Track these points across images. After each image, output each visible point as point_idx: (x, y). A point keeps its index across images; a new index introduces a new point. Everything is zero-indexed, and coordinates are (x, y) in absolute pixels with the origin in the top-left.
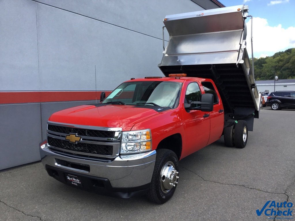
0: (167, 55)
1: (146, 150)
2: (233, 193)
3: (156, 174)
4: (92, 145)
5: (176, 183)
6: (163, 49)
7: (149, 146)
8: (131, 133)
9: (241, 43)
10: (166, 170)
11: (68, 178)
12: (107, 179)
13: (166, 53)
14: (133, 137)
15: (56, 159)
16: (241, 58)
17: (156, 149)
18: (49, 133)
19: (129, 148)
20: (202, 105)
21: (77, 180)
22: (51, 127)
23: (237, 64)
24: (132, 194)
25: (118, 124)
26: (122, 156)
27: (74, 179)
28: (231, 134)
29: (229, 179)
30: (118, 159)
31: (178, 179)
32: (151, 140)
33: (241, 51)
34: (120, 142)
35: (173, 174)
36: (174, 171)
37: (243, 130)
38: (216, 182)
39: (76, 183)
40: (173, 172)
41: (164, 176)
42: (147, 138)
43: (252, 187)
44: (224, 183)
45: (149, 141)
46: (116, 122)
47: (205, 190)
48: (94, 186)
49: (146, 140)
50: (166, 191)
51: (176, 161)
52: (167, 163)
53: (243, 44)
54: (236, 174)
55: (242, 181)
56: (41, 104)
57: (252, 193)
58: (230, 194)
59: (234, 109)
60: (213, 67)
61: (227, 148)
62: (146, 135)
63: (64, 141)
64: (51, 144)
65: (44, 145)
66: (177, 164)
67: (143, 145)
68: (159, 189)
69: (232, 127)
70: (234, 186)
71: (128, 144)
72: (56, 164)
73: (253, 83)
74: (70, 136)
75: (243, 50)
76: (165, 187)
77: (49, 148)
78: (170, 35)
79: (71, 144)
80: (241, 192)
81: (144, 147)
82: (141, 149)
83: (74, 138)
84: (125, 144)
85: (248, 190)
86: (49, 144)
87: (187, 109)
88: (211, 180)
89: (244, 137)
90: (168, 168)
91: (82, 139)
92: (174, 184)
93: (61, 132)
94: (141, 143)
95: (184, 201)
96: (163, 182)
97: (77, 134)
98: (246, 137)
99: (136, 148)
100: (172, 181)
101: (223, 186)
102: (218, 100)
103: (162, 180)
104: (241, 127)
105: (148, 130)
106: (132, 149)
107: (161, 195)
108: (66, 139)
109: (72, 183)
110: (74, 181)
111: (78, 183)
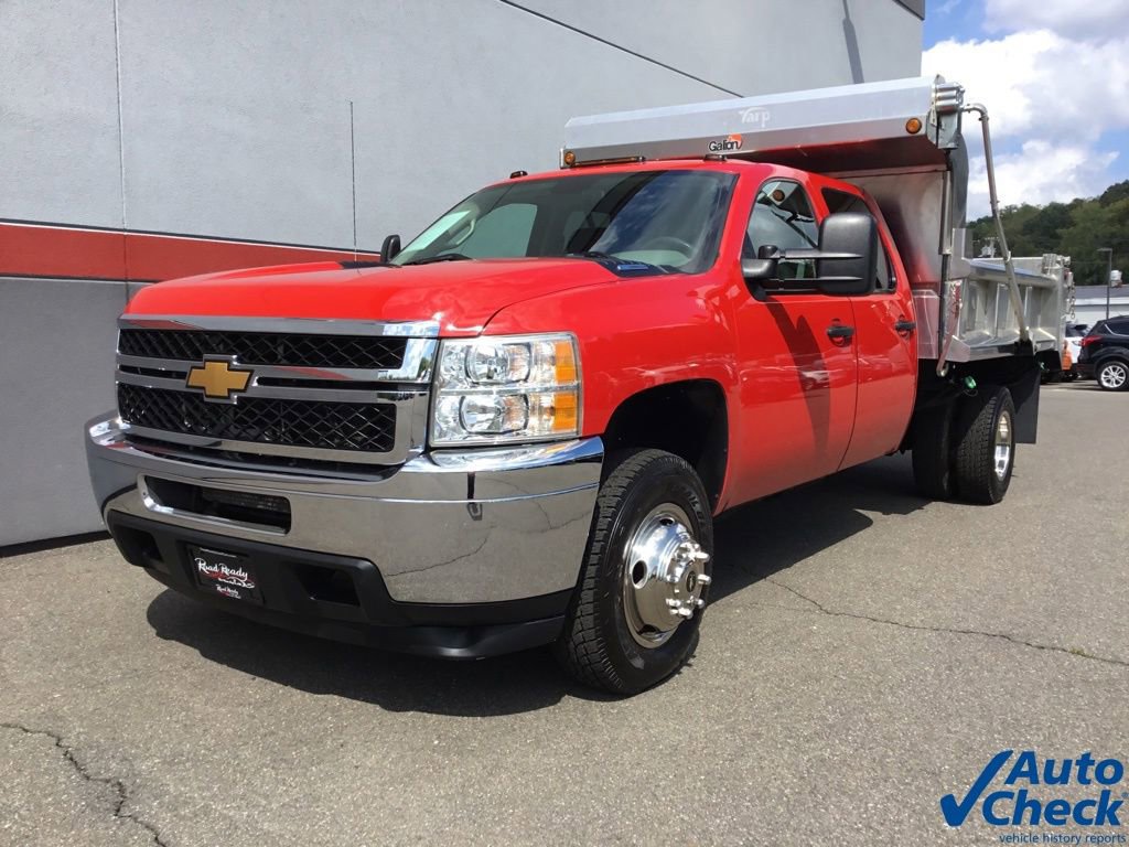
1: (554, 432)
2: (957, 660)
5: (695, 602)
7: (568, 414)
11: (202, 566)
12: (368, 561)
15: (146, 479)
17: (603, 432)
18: (123, 368)
19: (471, 419)
21: (240, 573)
22: (136, 340)
24: (491, 640)
26: (436, 456)
27: (225, 570)
29: (935, 608)
30: (418, 466)
31: (704, 586)
32: (577, 387)
34: (432, 388)
36: (689, 545)
37: (997, 428)
38: (879, 618)
39: (232, 587)
40: (683, 550)
41: (640, 569)
42: (561, 376)
43: (1046, 643)
44: (917, 622)
45: (570, 392)
47: (827, 647)
48: (312, 598)
49: (553, 384)
50: (649, 640)
52: (658, 512)
54: (969, 595)
55: (998, 617)
56: (127, 286)
57: (1046, 663)
58: (943, 667)
62: (554, 360)
63: (180, 393)
64: (133, 415)
65: (104, 425)
66: (703, 523)
67: (541, 411)
68: (618, 624)
70: (964, 637)
71: (471, 400)
72: (149, 502)
74: (204, 368)
76: (643, 618)
77: (126, 436)
79: (215, 408)
80: (996, 660)
81: (545, 417)
82: (533, 430)
83: (221, 378)
84: (456, 399)
85: (1026, 653)
86: (125, 418)
87: (753, 283)
88: (857, 613)
89: (998, 457)
90: (661, 533)
91: (258, 381)
92: (686, 606)
93: (169, 355)
94: (531, 400)
95: (730, 688)
96: (634, 589)
97: (235, 357)
98: (1006, 459)
99: (510, 419)
100: (677, 591)
101: (910, 635)
102: (894, 279)
103: (630, 584)
104: (988, 409)
105: (564, 338)
106: (489, 428)
107: (626, 654)
108: (190, 384)
109: (219, 588)
110: (224, 576)
111: (244, 585)
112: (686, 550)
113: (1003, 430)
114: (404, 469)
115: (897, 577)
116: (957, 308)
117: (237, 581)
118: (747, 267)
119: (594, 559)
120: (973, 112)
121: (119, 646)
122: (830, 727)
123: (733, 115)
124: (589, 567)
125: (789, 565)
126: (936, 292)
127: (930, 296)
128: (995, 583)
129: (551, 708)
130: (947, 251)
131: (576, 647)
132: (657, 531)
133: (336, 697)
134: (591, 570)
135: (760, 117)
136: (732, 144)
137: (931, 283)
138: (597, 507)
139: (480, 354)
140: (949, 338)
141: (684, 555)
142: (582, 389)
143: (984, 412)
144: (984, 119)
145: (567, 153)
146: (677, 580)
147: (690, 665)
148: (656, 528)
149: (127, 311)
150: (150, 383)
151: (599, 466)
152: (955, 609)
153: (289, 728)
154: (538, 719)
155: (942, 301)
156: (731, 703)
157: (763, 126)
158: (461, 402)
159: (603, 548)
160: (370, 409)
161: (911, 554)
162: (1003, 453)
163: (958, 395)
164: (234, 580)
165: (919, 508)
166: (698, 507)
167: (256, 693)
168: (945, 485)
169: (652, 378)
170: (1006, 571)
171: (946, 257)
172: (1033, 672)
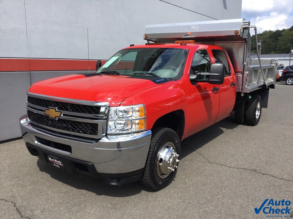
1: (139, 130)
2: (242, 178)
5: (175, 167)
7: (142, 125)
8: (122, 108)
10: (164, 152)
11: (50, 159)
12: (91, 163)
14: (123, 113)
15: (35, 136)
17: (151, 128)
18: (28, 106)
19: (118, 126)
20: (210, 76)
21: (59, 162)
22: (31, 99)
26: (109, 136)
27: (56, 161)
29: (237, 161)
30: (105, 140)
31: (178, 163)
32: (145, 118)
34: (107, 119)
35: (172, 156)
36: (174, 153)
37: (257, 106)
38: (223, 164)
39: (58, 165)
40: (172, 154)
41: (161, 159)
42: (140, 116)
43: (265, 173)
44: (233, 166)
45: (143, 119)
47: (209, 174)
48: (78, 169)
49: (138, 118)
50: (164, 176)
52: (167, 144)
54: (247, 156)
55: (253, 164)
56: (30, 73)
57: (264, 179)
58: (238, 180)
62: (139, 111)
63: (44, 115)
66: (178, 145)
67: (136, 124)
68: (155, 174)
70: (244, 170)
71: (118, 122)
72: (36, 142)
74: (49, 110)
76: (162, 172)
77: (30, 123)
79: (51, 120)
80: (252, 178)
81: (137, 126)
82: (133, 128)
84: (114, 122)
85: (259, 176)
86: (30, 119)
87: (192, 81)
88: (217, 163)
89: (257, 113)
90: (167, 150)
91: (63, 115)
92: (173, 168)
93: (40, 105)
94: (133, 121)
95: (184, 188)
96: (160, 165)
97: (57, 108)
98: (259, 114)
99: (127, 126)
100: (171, 165)
101: (231, 170)
102: (231, 72)
103: (158, 163)
104: (255, 102)
105: (141, 105)
106: (122, 129)
107: (157, 181)
108: (45, 113)
109: (54, 165)
110: (55, 162)
111: (60, 165)
113: (259, 106)
114: (100, 141)
115: (228, 151)
116: (247, 79)
118: (191, 77)
119: (149, 159)
120: (253, 28)
121: (30, 174)
122: (208, 200)
123: (189, 27)
124: (148, 161)
125: (201, 147)
126: (242, 74)
127: (240, 75)
128: (253, 153)
129: (138, 194)
130: (245, 64)
131: (145, 180)
132: (166, 149)
133: (84, 190)
134: (149, 162)
135: (196, 28)
136: (189, 35)
137: (240, 72)
138: (150, 145)
139: (119, 110)
140: (245, 87)
142: (146, 119)
143: (253, 102)
144: (255, 29)
145: (146, 35)
146: (170, 163)
147: (174, 180)
148: (166, 148)
149: (29, 91)
150: (35, 111)
152: (243, 161)
153: (72, 200)
154: (135, 198)
155: (243, 77)
156: (184, 193)
157: (197, 30)
159: (152, 156)
160: (91, 124)
161: (233, 143)
162: (258, 112)
163: (246, 100)
164: (58, 163)
165: (236, 127)
166: (177, 142)
167: (64, 189)
168: (243, 121)
170: (257, 149)
171: (244, 65)
172: (261, 182)
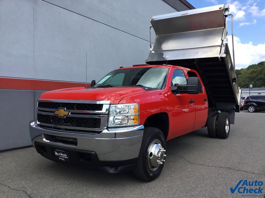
0: (153, 52)
1: (134, 124)
2: (219, 173)
3: (144, 150)
4: (80, 119)
5: (163, 161)
6: (150, 47)
7: (137, 120)
8: (119, 106)
9: (223, 39)
10: (153, 147)
11: (56, 154)
12: (95, 152)
13: (153, 50)
14: (121, 110)
15: (44, 134)
16: (223, 52)
17: (144, 124)
18: (39, 110)
19: (116, 121)
20: (188, 87)
21: (65, 155)
22: (42, 104)
23: (219, 57)
24: (120, 168)
25: (106, 98)
26: (109, 129)
27: (62, 154)
28: (214, 125)
29: (214, 162)
30: (105, 131)
31: (165, 157)
33: (223, 46)
34: (108, 114)
36: (161, 148)
37: (226, 122)
38: (202, 164)
39: (63, 158)
41: (151, 153)
42: (135, 112)
43: (239, 170)
44: (211, 165)
45: (137, 116)
46: (104, 95)
47: (191, 171)
48: (81, 160)
49: (133, 114)
50: (153, 169)
51: (163, 139)
52: (155, 141)
53: (225, 40)
54: (221, 159)
55: (228, 164)
56: (34, 91)
57: (238, 174)
58: (217, 175)
59: (216, 104)
60: (197, 61)
61: (211, 139)
62: (134, 109)
63: (53, 116)
64: (41, 120)
65: (34, 123)
66: (164, 143)
67: (131, 119)
68: (147, 166)
69: (216, 117)
70: (221, 168)
71: (116, 117)
72: (44, 140)
73: (234, 78)
74: (58, 110)
75: (225, 45)
76: (152, 164)
77: (39, 125)
78: (156, 34)
79: (60, 119)
80: (228, 173)
81: (132, 121)
82: (129, 123)
83: (62, 112)
84: (113, 117)
85: (234, 172)
86: (39, 121)
87: (174, 91)
88: (197, 163)
89: (226, 128)
91: (71, 113)
92: (161, 161)
93: (50, 108)
94: (129, 117)
95: (171, 180)
97: (65, 108)
98: (228, 129)
99: (124, 121)
100: (159, 159)
101: (209, 168)
103: (149, 157)
104: (224, 118)
105: (136, 104)
106: (120, 123)
107: (149, 173)
108: (55, 114)
109: (60, 158)
110: (61, 156)
111: (66, 158)
112: (160, 149)
113: (227, 122)
114: (102, 132)
117: (64, 157)
118: (172, 88)
122: (193, 188)
128: (227, 156)
131: (138, 172)
139: (118, 108)
141: (161, 151)
142: (140, 115)
148: (155, 144)
149: (40, 98)
150: (45, 114)
151: (143, 131)
152: (219, 162)
153: (76, 189)
158: (114, 118)
161: (208, 150)
167: (67, 182)
168: (215, 135)
169: (152, 112)
170: (229, 154)
172: (236, 176)
